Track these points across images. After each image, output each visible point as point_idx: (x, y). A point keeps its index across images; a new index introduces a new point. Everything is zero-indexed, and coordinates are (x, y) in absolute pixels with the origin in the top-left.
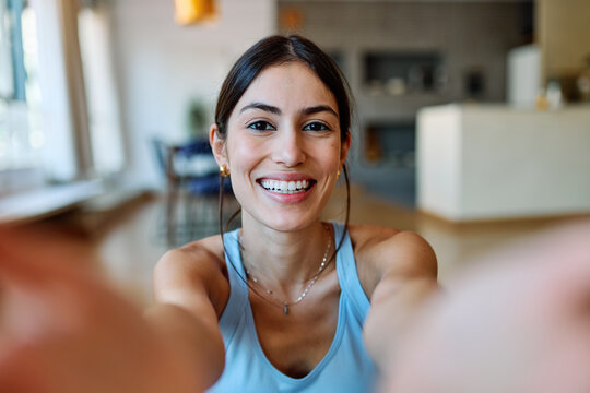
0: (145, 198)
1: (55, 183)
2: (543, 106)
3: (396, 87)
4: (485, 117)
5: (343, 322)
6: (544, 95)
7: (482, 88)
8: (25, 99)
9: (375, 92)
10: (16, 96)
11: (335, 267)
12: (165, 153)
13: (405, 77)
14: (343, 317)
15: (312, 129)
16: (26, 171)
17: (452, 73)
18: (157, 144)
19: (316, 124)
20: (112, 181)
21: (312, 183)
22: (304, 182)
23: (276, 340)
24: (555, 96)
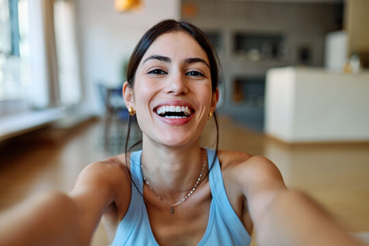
0: (92, 120)
1: (35, 109)
2: (347, 71)
3: (254, 55)
4: (310, 76)
5: (212, 219)
6: (348, 64)
7: (309, 58)
8: (19, 55)
9: (241, 59)
10: (13, 52)
11: (208, 180)
12: (105, 93)
13: (260, 49)
14: (213, 217)
15: (192, 74)
16: (17, 101)
17: (290, 48)
18: (100, 86)
19: (194, 72)
20: (72, 109)
21: (193, 111)
22: (187, 108)
23: (164, 231)
24: (355, 65)
